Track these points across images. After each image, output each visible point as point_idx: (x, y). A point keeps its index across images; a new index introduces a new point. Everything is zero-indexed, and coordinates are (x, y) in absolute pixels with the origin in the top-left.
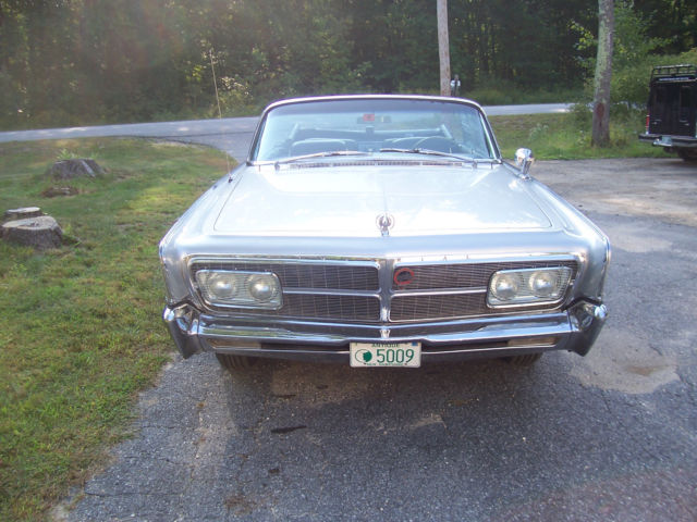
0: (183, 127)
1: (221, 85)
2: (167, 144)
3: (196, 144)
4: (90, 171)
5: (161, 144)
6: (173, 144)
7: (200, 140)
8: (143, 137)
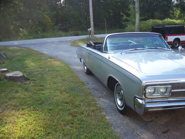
0: (16, 43)
1: (20, 31)
2: (14, 48)
3: (23, 48)
4: (5, 56)
5: (12, 48)
6: (16, 48)
7: (23, 46)
8: (5, 46)
